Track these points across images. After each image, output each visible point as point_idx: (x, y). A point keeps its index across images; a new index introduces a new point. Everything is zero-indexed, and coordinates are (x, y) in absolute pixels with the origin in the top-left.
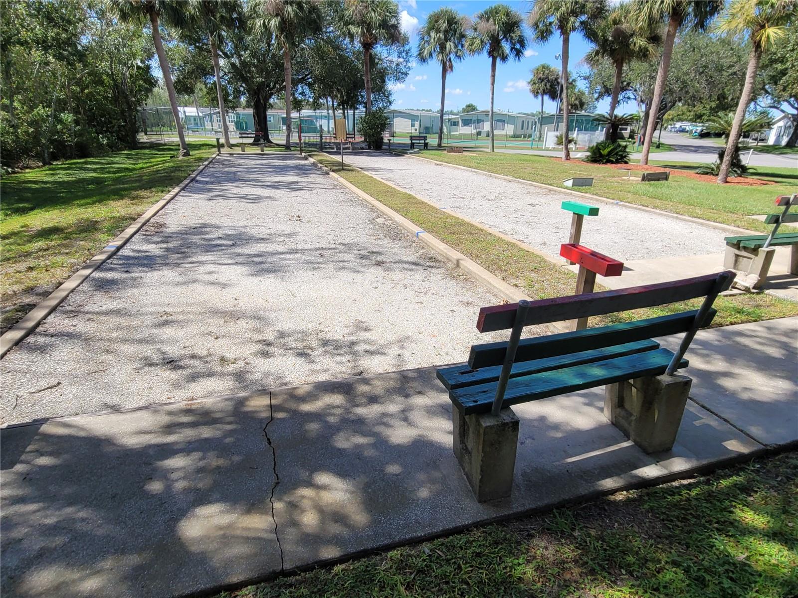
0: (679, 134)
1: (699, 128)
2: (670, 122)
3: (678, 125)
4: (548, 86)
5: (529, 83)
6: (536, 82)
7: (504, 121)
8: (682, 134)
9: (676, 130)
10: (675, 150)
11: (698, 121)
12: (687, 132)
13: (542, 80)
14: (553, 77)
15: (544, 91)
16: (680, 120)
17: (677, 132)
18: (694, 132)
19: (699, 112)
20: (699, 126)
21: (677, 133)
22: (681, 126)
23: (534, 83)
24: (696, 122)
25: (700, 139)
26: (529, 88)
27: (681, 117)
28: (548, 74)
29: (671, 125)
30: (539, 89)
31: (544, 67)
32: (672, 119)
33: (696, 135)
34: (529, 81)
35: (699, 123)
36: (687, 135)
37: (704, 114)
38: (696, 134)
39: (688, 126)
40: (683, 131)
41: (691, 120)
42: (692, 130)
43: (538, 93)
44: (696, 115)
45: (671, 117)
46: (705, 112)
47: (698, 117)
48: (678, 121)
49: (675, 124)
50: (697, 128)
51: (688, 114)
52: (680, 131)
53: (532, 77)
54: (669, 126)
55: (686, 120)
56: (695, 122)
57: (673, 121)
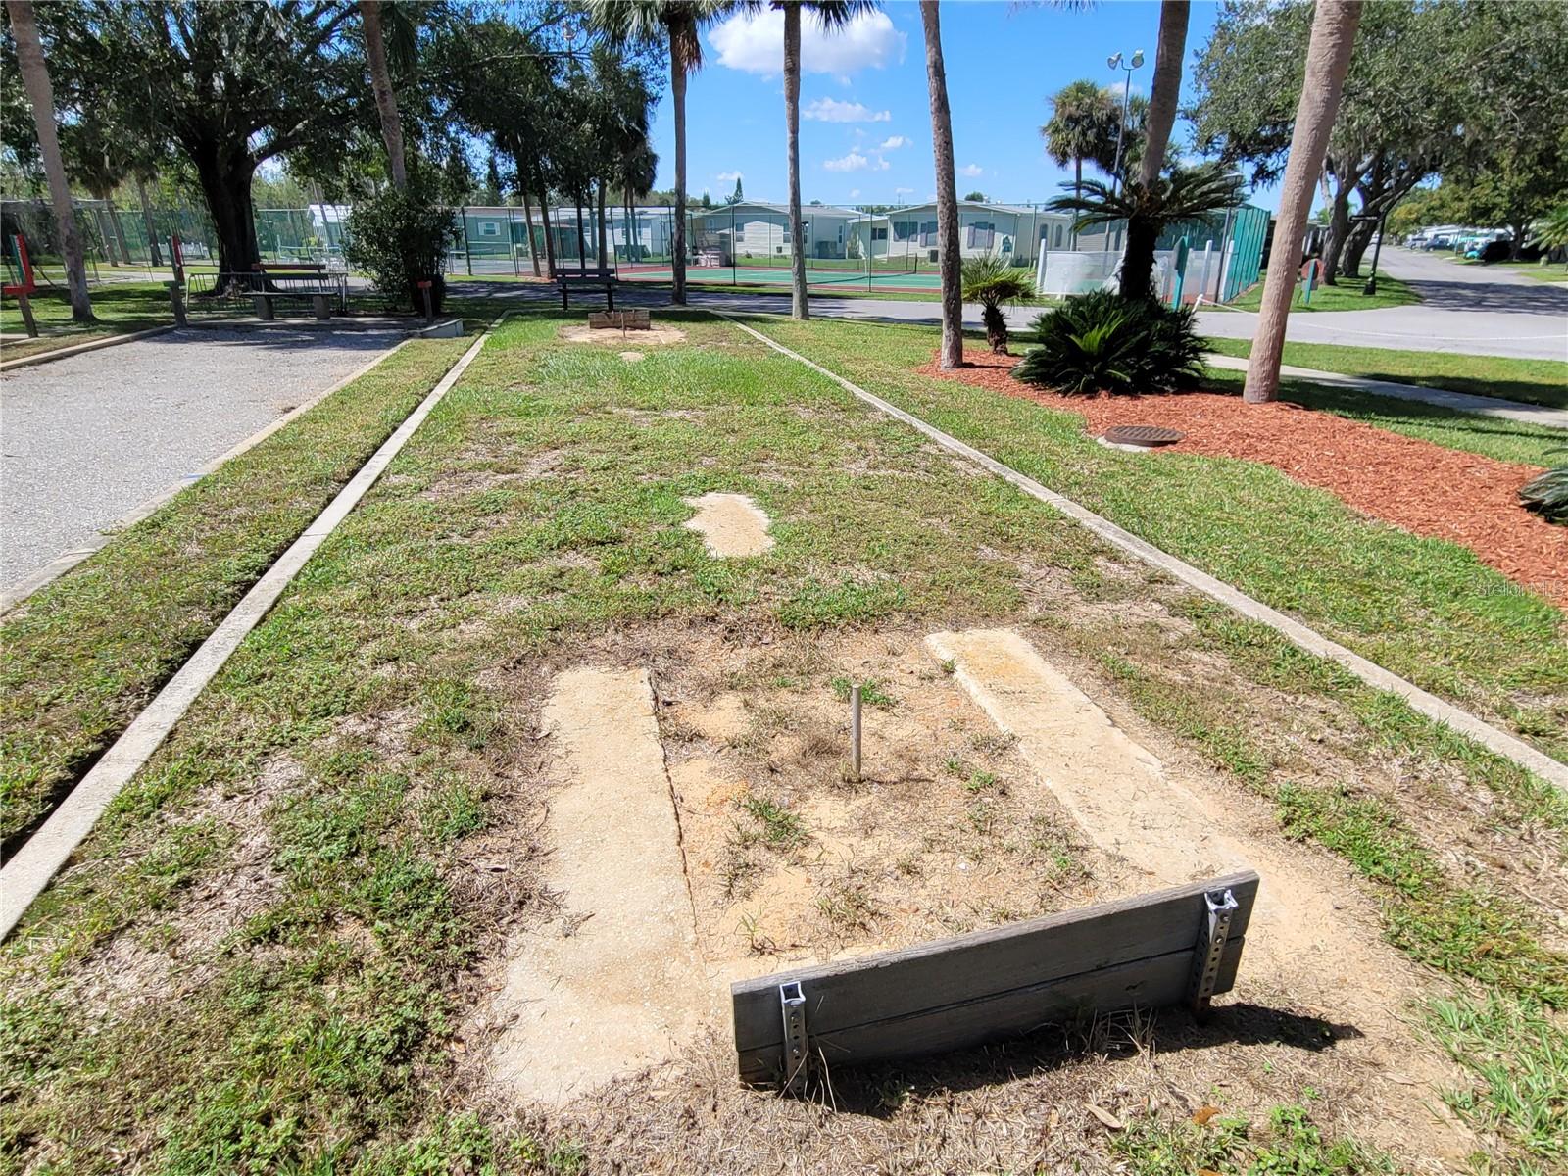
0: (1432, 253)
1: (1483, 237)
2: (1412, 228)
3: (1430, 233)
4: (1091, 136)
5: (1045, 130)
6: (1062, 126)
7: (992, 227)
8: (1438, 253)
9: (1424, 243)
10: (1419, 299)
11: (1480, 221)
12: (1451, 248)
13: (1073, 120)
14: (1099, 114)
15: (1079, 148)
16: (1435, 221)
17: (1427, 248)
18: (1466, 248)
19: (1483, 200)
20: (1481, 235)
21: (1428, 250)
22: (1436, 236)
23: (1057, 131)
24: (1475, 226)
25: (1484, 264)
26: (1046, 141)
27: (1436, 212)
28: (1091, 104)
29: (1414, 233)
30: (1069, 143)
31: (1080, 88)
32: (1417, 221)
33: (1473, 257)
34: (1046, 125)
35: (1482, 227)
36: (1451, 256)
37: (1495, 206)
38: (1475, 253)
39: (1451, 233)
40: (1440, 246)
41: (1461, 221)
42: (1462, 244)
43: (1065, 155)
44: (1474, 207)
45: (1414, 216)
46: (1499, 200)
47: (1480, 215)
48: (1430, 224)
49: (1423, 232)
50: (1477, 240)
51: (1456, 205)
52: (1435, 247)
53: (1052, 114)
54: (1410, 237)
55: (1451, 221)
56: (1473, 224)
57: (1419, 224)
